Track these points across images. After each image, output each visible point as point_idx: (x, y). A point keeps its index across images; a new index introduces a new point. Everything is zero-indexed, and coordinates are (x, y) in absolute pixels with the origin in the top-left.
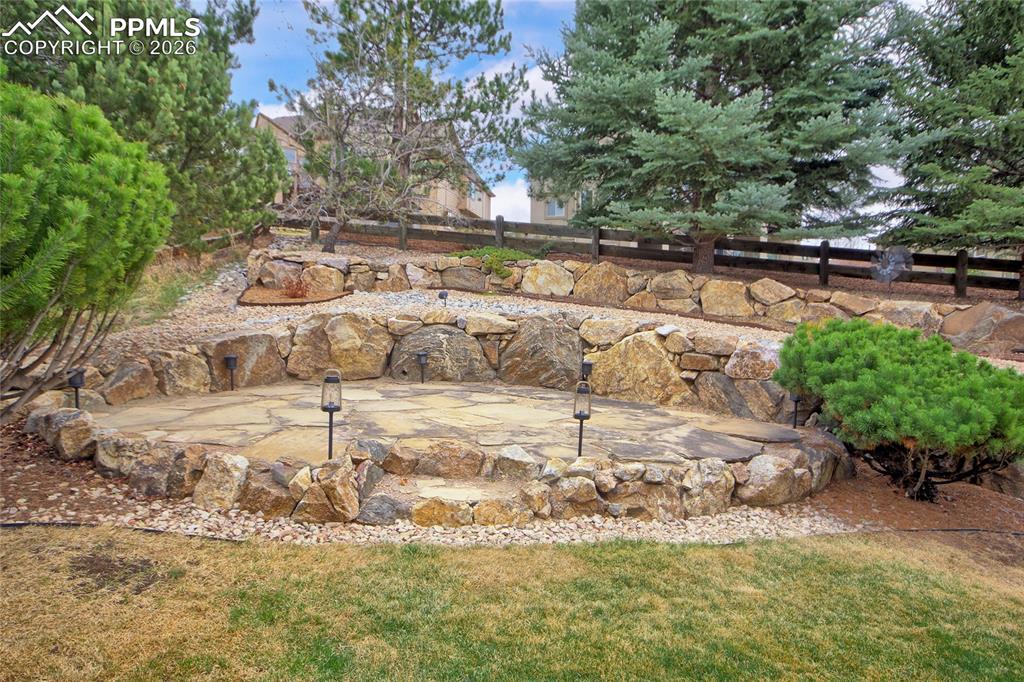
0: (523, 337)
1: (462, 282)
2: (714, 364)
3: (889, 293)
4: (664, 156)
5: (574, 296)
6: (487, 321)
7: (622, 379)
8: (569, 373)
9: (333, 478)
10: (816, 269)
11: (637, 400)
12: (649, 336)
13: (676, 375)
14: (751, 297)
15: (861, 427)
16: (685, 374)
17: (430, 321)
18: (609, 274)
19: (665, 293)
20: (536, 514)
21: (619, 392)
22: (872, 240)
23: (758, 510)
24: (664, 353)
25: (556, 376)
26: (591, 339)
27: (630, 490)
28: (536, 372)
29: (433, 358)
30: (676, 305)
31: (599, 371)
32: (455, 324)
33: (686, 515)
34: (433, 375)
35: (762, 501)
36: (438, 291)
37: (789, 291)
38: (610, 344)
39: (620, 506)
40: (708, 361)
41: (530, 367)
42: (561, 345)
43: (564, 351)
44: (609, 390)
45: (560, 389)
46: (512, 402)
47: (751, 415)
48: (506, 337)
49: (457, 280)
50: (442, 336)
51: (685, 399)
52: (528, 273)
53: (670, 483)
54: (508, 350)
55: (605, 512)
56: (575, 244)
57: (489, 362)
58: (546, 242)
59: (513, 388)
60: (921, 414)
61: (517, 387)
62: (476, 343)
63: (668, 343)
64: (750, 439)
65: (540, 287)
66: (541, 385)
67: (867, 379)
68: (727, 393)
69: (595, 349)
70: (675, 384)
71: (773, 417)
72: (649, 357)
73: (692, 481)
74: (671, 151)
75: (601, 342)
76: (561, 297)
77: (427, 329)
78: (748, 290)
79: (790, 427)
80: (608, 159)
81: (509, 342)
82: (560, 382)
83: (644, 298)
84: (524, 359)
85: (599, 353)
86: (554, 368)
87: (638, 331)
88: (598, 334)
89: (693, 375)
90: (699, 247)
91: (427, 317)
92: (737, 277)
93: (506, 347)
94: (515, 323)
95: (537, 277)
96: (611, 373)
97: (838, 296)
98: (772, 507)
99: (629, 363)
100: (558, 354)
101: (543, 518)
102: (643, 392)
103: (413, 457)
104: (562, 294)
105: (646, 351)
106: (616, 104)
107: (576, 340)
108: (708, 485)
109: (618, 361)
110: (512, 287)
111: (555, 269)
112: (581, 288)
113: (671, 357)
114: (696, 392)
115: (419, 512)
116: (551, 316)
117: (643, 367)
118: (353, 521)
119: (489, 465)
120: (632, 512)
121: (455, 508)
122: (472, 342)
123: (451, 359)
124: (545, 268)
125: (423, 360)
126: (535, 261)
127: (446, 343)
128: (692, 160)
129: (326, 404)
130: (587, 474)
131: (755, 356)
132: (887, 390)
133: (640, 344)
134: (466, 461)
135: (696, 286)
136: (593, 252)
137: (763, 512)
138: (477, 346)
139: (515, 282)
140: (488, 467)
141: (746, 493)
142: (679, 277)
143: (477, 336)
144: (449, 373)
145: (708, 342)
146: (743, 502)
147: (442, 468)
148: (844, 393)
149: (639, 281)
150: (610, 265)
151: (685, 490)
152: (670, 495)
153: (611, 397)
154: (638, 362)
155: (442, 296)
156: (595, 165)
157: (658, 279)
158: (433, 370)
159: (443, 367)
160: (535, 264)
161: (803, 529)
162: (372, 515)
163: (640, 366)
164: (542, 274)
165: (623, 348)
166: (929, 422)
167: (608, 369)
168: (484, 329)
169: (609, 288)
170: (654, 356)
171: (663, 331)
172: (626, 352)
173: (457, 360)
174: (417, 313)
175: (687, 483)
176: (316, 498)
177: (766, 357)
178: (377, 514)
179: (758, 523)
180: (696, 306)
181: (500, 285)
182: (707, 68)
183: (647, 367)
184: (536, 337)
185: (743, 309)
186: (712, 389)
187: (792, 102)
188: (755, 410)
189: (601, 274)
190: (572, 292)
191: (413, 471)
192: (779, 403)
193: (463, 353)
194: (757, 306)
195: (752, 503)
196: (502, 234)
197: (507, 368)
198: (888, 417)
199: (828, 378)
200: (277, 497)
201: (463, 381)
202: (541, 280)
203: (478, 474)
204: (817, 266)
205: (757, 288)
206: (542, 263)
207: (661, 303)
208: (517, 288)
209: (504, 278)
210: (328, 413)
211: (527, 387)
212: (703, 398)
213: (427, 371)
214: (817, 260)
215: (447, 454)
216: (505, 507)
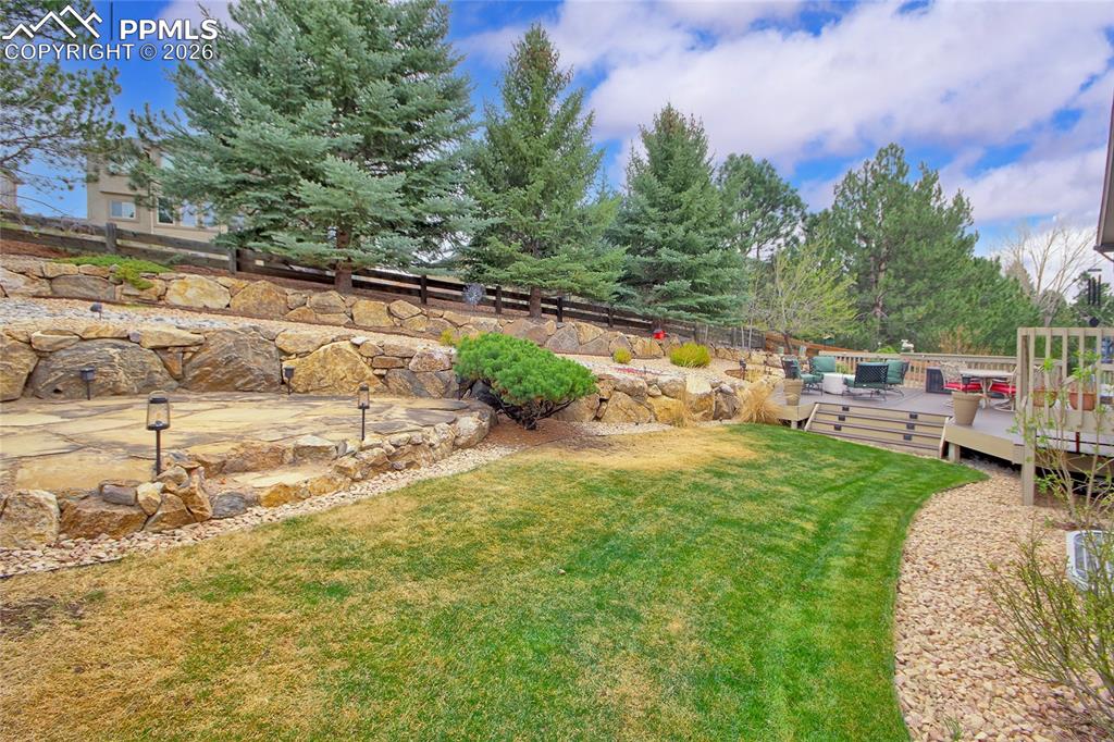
0: (213, 348)
1: (83, 291)
2: (400, 363)
3: (476, 312)
4: (325, 203)
5: (231, 309)
6: (169, 334)
7: (322, 379)
8: (268, 377)
9: (192, 485)
10: (419, 293)
11: (337, 394)
12: (345, 345)
13: (369, 373)
14: (390, 313)
15: (518, 394)
16: (377, 372)
17: (93, 335)
18: (269, 292)
19: (324, 309)
20: (354, 480)
21: (321, 389)
22: (457, 276)
23: (468, 450)
24: (359, 357)
25: (254, 381)
26: (289, 349)
27: (405, 451)
28: (231, 380)
29: (102, 374)
30: (333, 318)
31: (300, 373)
32: (128, 338)
33: (435, 461)
34: (101, 391)
35: (468, 445)
36: (91, 304)
37: (417, 310)
38: (308, 353)
39: (402, 463)
40: (396, 361)
41: (223, 375)
42: (258, 354)
43: (261, 360)
44: (310, 388)
45: (259, 392)
46: (226, 407)
47: (429, 395)
48: (192, 349)
49: (75, 289)
50: (112, 351)
51: (377, 389)
52: (175, 285)
53: (424, 442)
54: (194, 360)
55: (394, 469)
56: (209, 260)
57: (172, 374)
58: (172, 254)
59: (205, 394)
60: (544, 384)
61: (209, 394)
62: (155, 356)
63: (362, 350)
64: (447, 410)
65: (188, 299)
66: (237, 389)
67: (518, 368)
68: (411, 383)
69: (294, 356)
70: (369, 379)
71: (443, 395)
72: (346, 361)
73: (434, 439)
74: (331, 201)
75: (299, 351)
76: (214, 310)
77: (85, 344)
78: (388, 309)
79: (456, 400)
80: (268, 195)
81: (195, 353)
82: (258, 386)
83: (305, 312)
84: (215, 368)
85: (298, 359)
86: (252, 374)
87: (333, 341)
88: (295, 344)
89: (384, 372)
90: (341, 273)
91: (87, 331)
92: (378, 299)
93: (190, 359)
94: (201, 337)
95: (186, 291)
96: (312, 375)
97: (448, 314)
98: (473, 447)
99: (328, 367)
100: (255, 362)
101: (358, 481)
102: (342, 387)
103: (219, 461)
104: (217, 307)
105: (343, 356)
106: (279, 151)
107: (273, 349)
108: (443, 441)
109: (317, 365)
110: (155, 298)
111: (208, 284)
112: (238, 302)
113: (365, 359)
114: (386, 383)
115: (268, 498)
116: (242, 330)
117: (341, 369)
118: (211, 518)
119: (290, 454)
120: (409, 465)
121: (296, 488)
122: (150, 355)
123: (125, 373)
124: (196, 282)
125: (90, 376)
126: (182, 275)
127: (117, 357)
128: (349, 210)
129: (153, 422)
130: (379, 446)
131: (430, 357)
132: (527, 373)
133: (338, 351)
134: (271, 454)
135: (348, 304)
136: (231, 268)
137: (471, 451)
138: (155, 358)
139: (159, 293)
140: (289, 456)
141: (460, 441)
142: (333, 297)
143: (154, 349)
144: (123, 387)
145: (395, 348)
146: (459, 447)
147: (249, 464)
148: (507, 376)
149: (299, 299)
150: (268, 284)
151: (431, 445)
152: (426, 451)
153: (312, 394)
154: (336, 364)
155: (94, 309)
156: (254, 198)
157: (316, 297)
158: (102, 386)
159: (115, 383)
160: (183, 278)
161: (496, 454)
162: (227, 509)
163: (338, 368)
164: (190, 287)
165: (322, 354)
166: (548, 387)
167: (308, 372)
168: (166, 342)
169: (269, 303)
170: (351, 360)
171: (357, 341)
172: (325, 358)
173: (133, 374)
174: (68, 327)
175: (432, 441)
176: (174, 507)
177: (437, 357)
178: (232, 507)
179: (472, 458)
180: (349, 319)
181: (137, 296)
182: (357, 144)
183: (345, 368)
184: (230, 348)
185: (386, 321)
186: (400, 381)
187: (415, 182)
188: (432, 391)
189: (260, 291)
190: (228, 306)
191: (221, 471)
192: (447, 385)
193: (140, 366)
194: (395, 319)
195: (464, 447)
196: (116, 242)
197: (195, 377)
198: (531, 387)
199: (497, 369)
200: (126, 516)
201: (139, 393)
202: (191, 293)
203: (282, 463)
204: (419, 290)
205: (395, 306)
206: (191, 278)
207: (320, 316)
208: (160, 300)
209: (142, 289)
210: (154, 432)
211: (220, 393)
212: (392, 386)
213: (93, 388)
214: (419, 287)
215: (253, 452)
216: (330, 480)
